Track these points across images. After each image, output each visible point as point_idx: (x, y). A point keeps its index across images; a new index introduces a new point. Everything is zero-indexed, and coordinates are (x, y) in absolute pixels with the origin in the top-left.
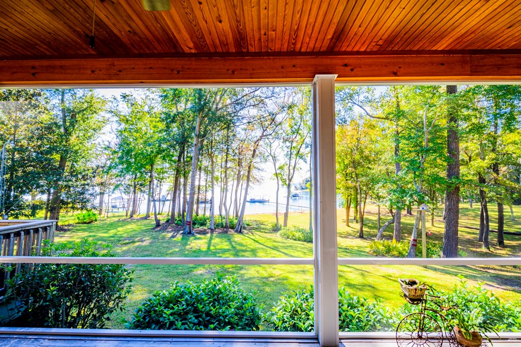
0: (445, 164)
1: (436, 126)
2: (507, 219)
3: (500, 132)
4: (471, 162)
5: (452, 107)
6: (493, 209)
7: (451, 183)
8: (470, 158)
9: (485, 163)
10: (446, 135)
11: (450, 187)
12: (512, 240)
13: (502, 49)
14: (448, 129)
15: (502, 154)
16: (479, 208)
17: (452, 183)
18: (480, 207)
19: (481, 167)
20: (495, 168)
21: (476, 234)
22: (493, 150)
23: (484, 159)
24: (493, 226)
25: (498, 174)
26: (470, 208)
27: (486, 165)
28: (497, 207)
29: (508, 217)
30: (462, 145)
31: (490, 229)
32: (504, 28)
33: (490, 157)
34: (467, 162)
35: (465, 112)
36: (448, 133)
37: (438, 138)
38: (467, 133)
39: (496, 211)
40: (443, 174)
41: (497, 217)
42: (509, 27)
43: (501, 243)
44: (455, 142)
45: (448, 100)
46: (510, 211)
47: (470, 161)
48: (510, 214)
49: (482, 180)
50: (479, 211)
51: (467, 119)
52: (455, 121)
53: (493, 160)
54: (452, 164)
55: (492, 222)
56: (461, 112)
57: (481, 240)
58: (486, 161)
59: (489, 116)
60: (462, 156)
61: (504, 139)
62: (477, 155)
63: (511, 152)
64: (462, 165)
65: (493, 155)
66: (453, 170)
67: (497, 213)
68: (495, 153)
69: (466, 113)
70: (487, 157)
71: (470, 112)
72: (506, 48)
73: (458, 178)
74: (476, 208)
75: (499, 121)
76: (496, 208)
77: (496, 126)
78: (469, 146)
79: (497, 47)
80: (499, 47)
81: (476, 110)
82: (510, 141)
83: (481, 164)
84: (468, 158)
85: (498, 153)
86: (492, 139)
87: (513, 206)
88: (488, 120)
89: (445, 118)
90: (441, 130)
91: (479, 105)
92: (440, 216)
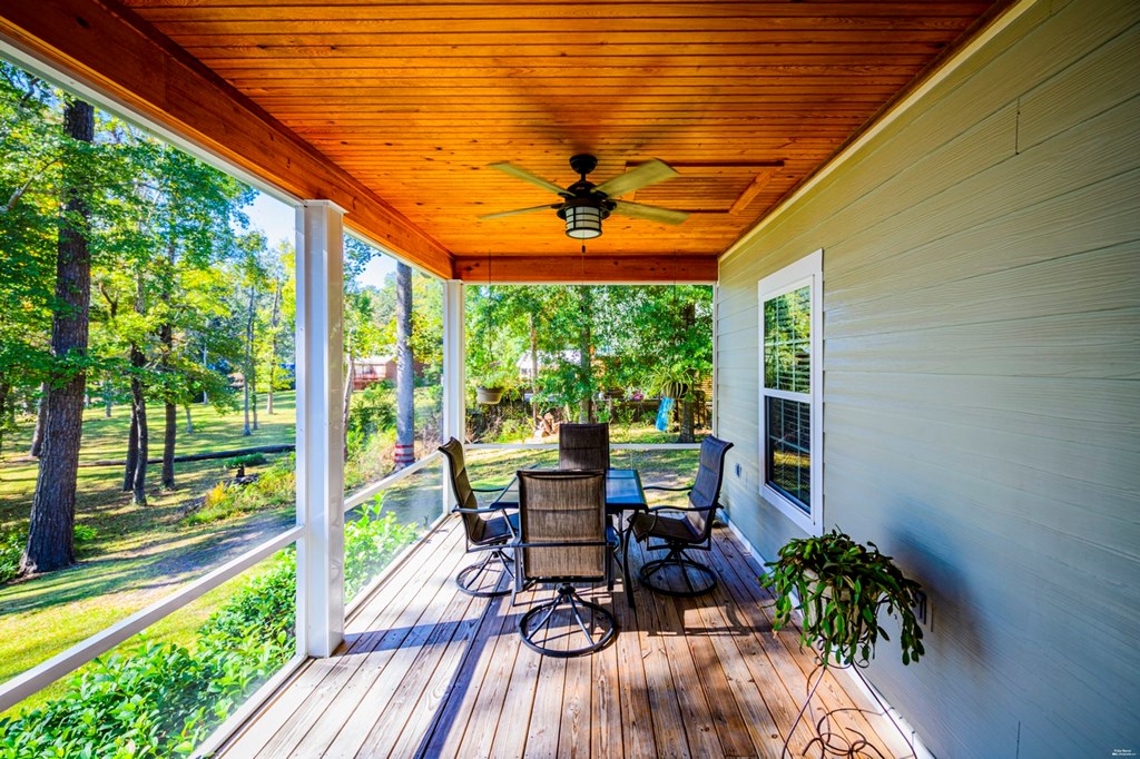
0: (47, 313)
1: (26, 207)
2: (183, 431)
3: (178, 262)
4: (117, 317)
5: (76, 174)
6: (156, 415)
7: (61, 366)
8: (114, 306)
9: (147, 322)
10: (54, 238)
11: (58, 376)
12: (189, 471)
13: (235, 89)
14: (64, 227)
15: (178, 307)
16: (128, 416)
17: (67, 368)
18: (131, 413)
19: (138, 329)
20: (165, 334)
21: (118, 475)
22: (164, 297)
23: (144, 313)
24: (156, 450)
25: (170, 346)
26: (106, 418)
27: (149, 325)
28: (164, 411)
29: (183, 427)
30: (97, 273)
31: (150, 457)
32: (252, 40)
33: (158, 310)
34: (105, 313)
35: (111, 198)
36: (60, 235)
37: (30, 242)
38: (111, 249)
39: (162, 419)
40: (39, 339)
41: (164, 430)
42: (263, 47)
43: (168, 482)
44: (79, 264)
45: (67, 153)
46: (185, 414)
47: (114, 313)
48: (186, 421)
49: (138, 359)
50: (128, 422)
51: (112, 214)
52: (84, 214)
53: (163, 316)
54: (70, 320)
55: (155, 440)
56: (100, 193)
57: (128, 485)
58: (148, 318)
59: (162, 226)
60: (97, 299)
61: (184, 277)
62: (131, 300)
63: (194, 305)
64: (94, 320)
65: (163, 308)
66: (69, 333)
67: (165, 423)
68: (167, 303)
69: (111, 201)
70: (151, 310)
71: (121, 201)
72: (244, 91)
73: (82, 353)
74: (120, 417)
75: (180, 241)
76: (162, 411)
77: (173, 248)
78: (113, 278)
79: (229, 75)
80: (233, 80)
81: (138, 202)
82: (194, 283)
83: (138, 324)
84: (109, 306)
85: (173, 305)
86: (163, 273)
87: (192, 405)
88: (162, 234)
89: (54, 194)
90: (41, 223)
91: (142, 194)
92: (25, 449)
